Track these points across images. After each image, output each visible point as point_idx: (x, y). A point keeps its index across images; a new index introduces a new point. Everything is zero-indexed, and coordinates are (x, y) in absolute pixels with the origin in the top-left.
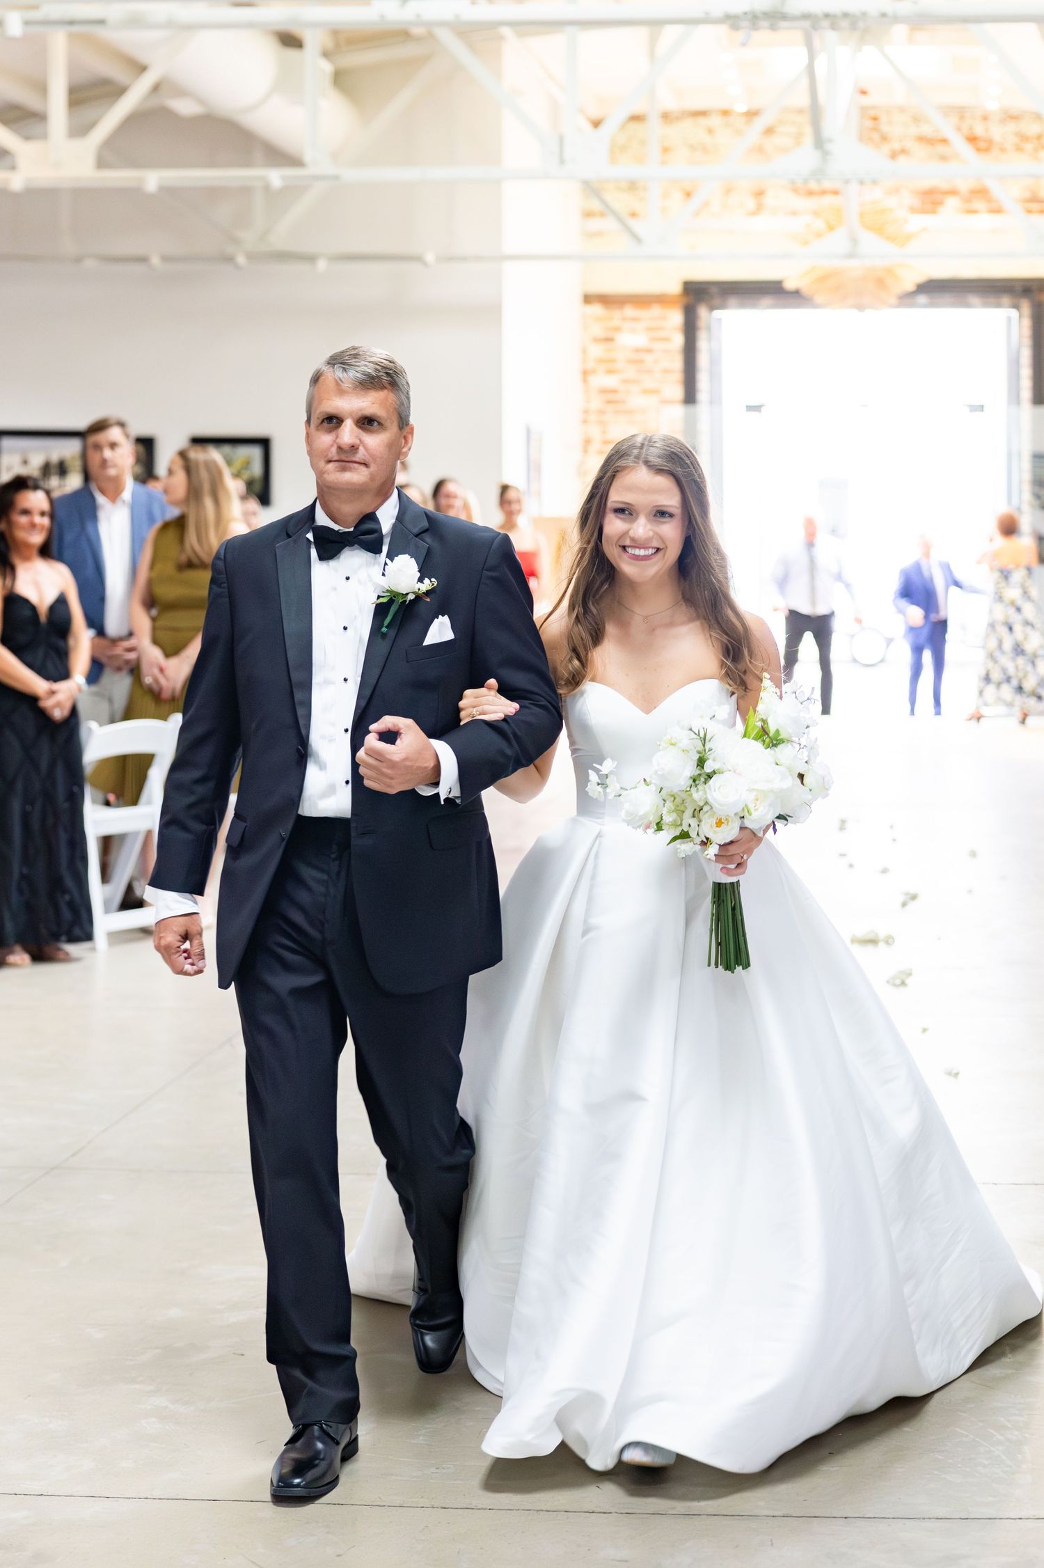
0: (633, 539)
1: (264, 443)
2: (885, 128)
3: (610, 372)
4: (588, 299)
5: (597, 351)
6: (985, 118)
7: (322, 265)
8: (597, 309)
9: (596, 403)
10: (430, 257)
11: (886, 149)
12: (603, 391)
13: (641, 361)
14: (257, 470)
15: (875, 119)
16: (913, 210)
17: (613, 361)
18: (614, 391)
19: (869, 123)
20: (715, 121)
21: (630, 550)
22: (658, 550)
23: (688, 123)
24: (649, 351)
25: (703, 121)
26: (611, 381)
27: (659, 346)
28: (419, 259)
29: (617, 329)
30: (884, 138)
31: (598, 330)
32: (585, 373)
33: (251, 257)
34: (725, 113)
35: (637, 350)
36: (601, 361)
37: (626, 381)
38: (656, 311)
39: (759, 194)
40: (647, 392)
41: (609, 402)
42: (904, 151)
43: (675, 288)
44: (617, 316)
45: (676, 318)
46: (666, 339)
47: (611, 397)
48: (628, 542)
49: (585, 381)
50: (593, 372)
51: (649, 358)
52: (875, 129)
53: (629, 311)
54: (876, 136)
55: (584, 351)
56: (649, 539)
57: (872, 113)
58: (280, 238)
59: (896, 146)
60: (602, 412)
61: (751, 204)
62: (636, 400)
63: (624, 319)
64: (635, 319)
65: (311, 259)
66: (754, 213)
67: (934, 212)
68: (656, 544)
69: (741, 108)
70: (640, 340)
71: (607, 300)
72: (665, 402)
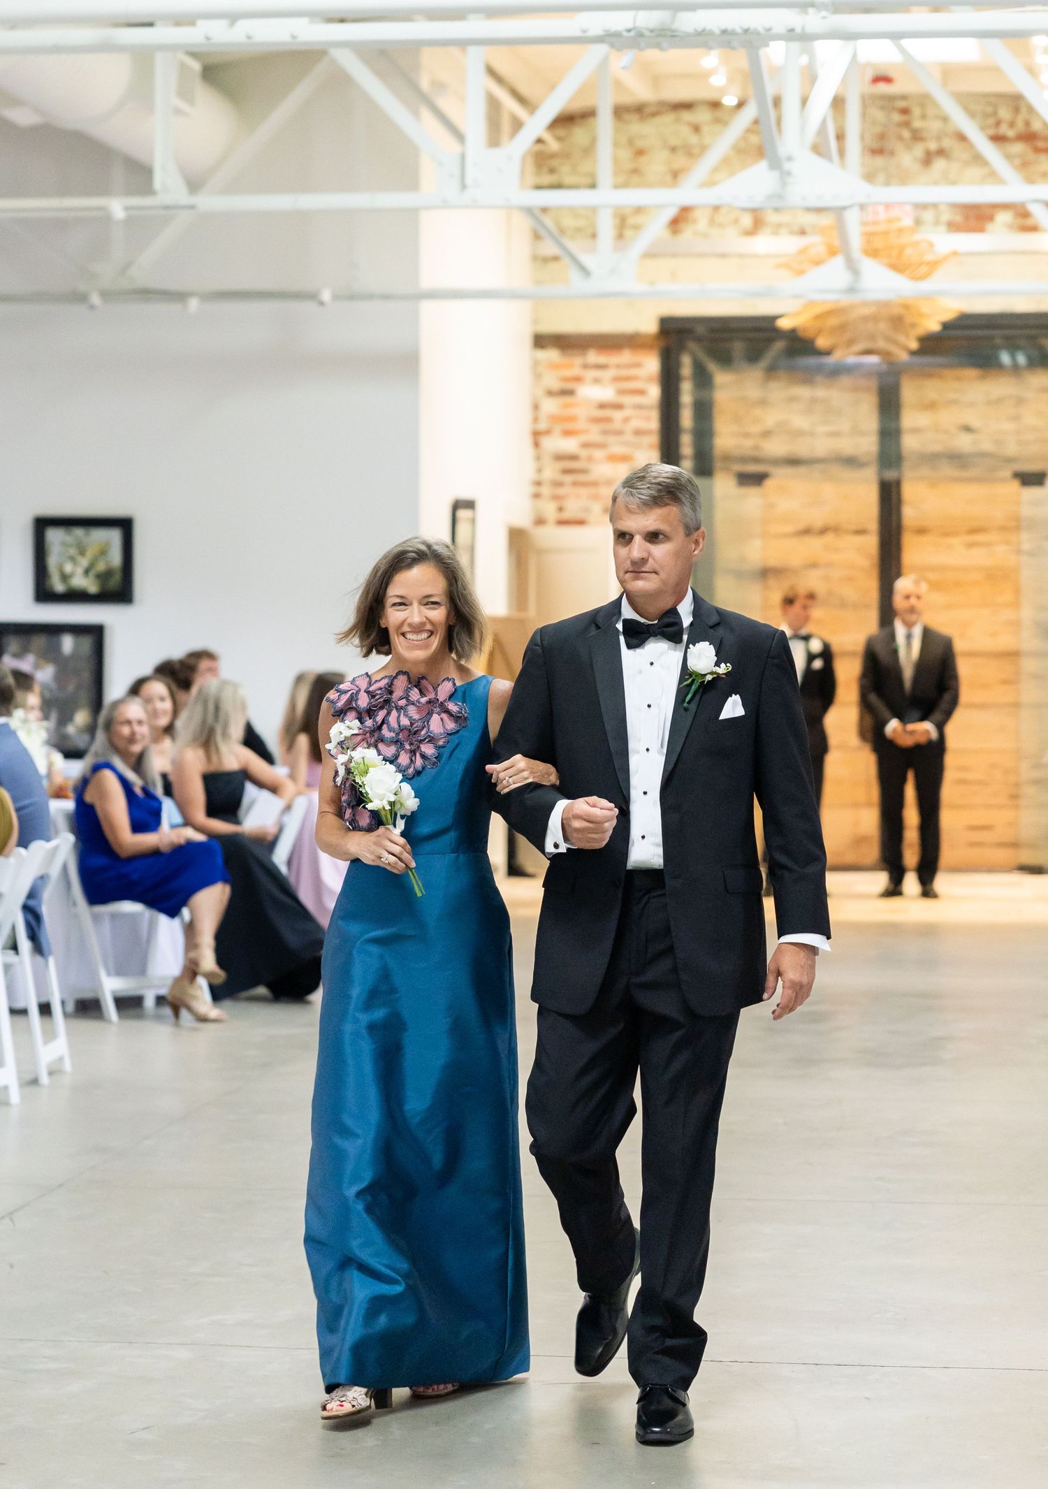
1: (125, 525)
2: (917, 124)
3: (568, 433)
4: (540, 341)
5: (550, 406)
7: (194, 304)
8: (551, 355)
9: (551, 472)
10: (326, 296)
11: (919, 150)
12: (559, 457)
13: (608, 420)
14: (116, 558)
15: (905, 111)
16: (953, 227)
17: (572, 419)
18: (574, 458)
19: (897, 117)
20: (702, 116)
23: (668, 118)
24: (618, 407)
25: (686, 116)
26: (569, 445)
27: (628, 400)
28: (313, 296)
29: (578, 379)
30: (917, 136)
31: (551, 381)
32: (537, 435)
33: (106, 295)
34: (714, 106)
35: (602, 406)
36: (555, 419)
37: (586, 445)
38: (626, 356)
40: (613, 458)
41: (567, 471)
42: (941, 152)
43: (651, 327)
44: (575, 365)
45: (651, 364)
46: (641, 392)
47: (570, 465)
49: (536, 445)
50: (547, 432)
51: (618, 415)
52: (907, 124)
53: (593, 357)
54: (906, 134)
55: (536, 407)
57: (902, 104)
58: (143, 273)
59: (933, 146)
60: (557, 484)
61: (747, 220)
63: (585, 366)
64: (598, 366)
65: (180, 297)
66: (748, 235)
67: (981, 230)
69: (730, 101)
70: (606, 393)
71: (562, 343)
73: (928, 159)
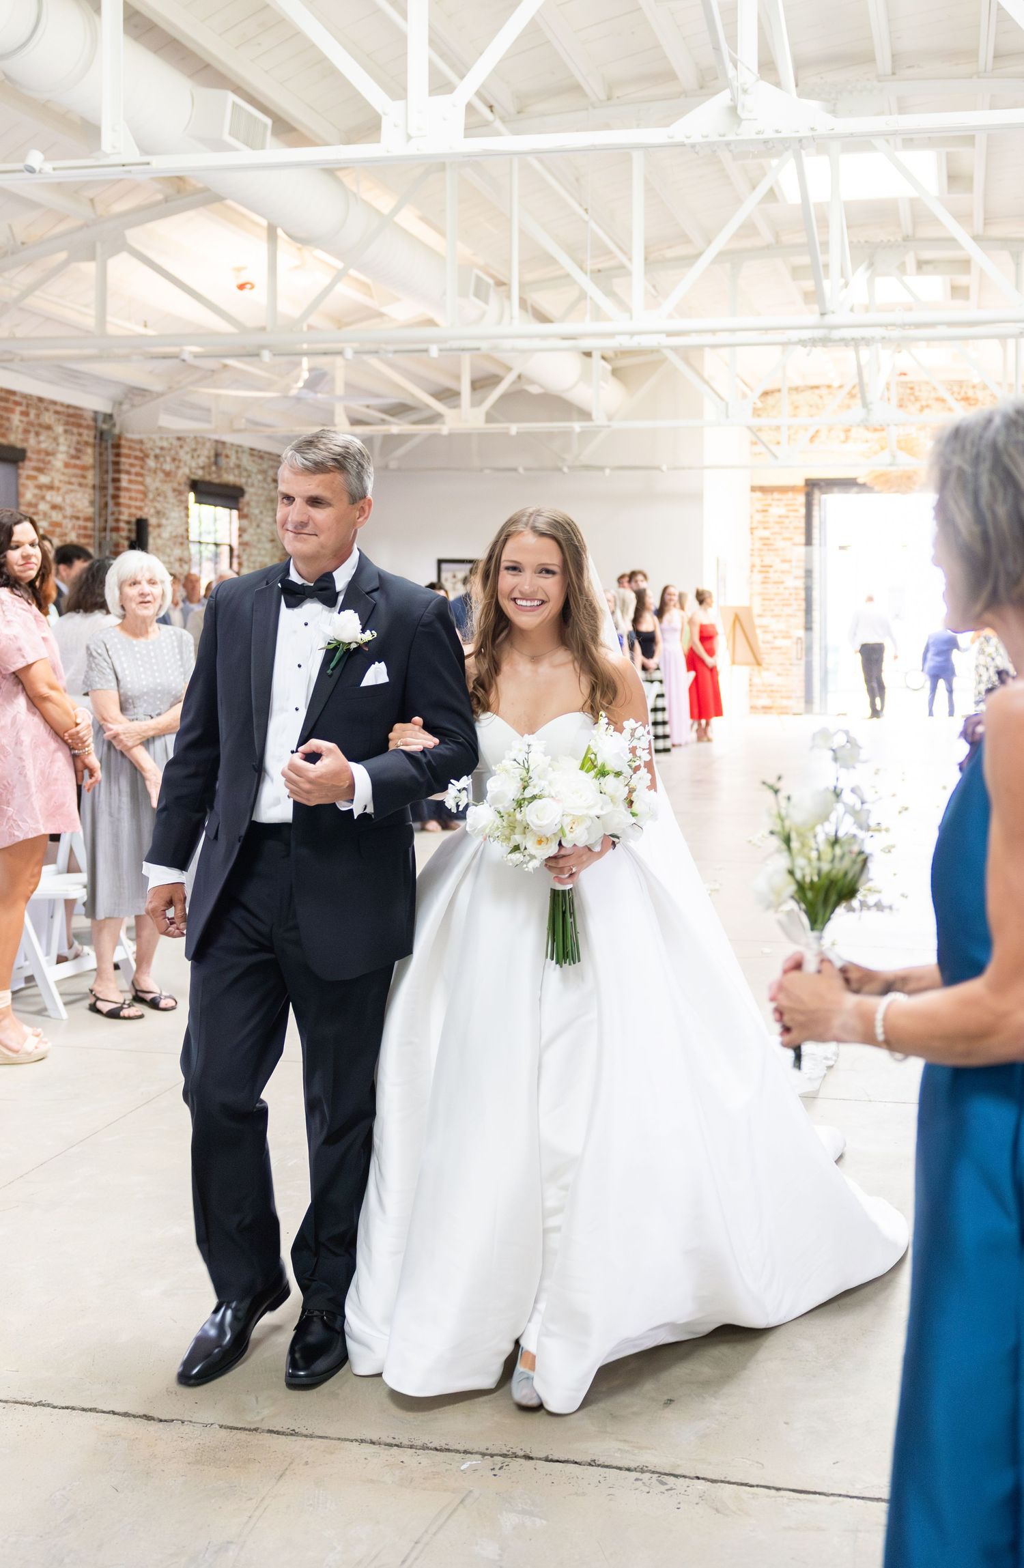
0: (521, 592)
2: (917, 393)
3: (765, 528)
4: (754, 489)
5: (758, 517)
6: (974, 387)
7: (607, 471)
8: (758, 495)
9: (758, 545)
10: (664, 468)
11: (918, 405)
12: (761, 539)
13: (782, 523)
15: (912, 388)
17: (767, 522)
18: (768, 539)
19: (909, 391)
20: (824, 391)
21: (519, 602)
22: (543, 602)
23: (809, 393)
24: (787, 517)
25: (817, 391)
26: (766, 533)
27: (792, 514)
28: (658, 468)
29: (770, 505)
30: (917, 399)
31: (759, 506)
32: (752, 529)
33: (569, 468)
34: (829, 387)
35: (780, 517)
36: (760, 522)
37: (773, 534)
38: (790, 495)
39: (848, 431)
40: (784, 539)
41: (765, 545)
42: (927, 406)
43: (802, 483)
44: (769, 497)
45: (801, 499)
46: (796, 511)
47: (766, 542)
48: (516, 594)
49: (752, 533)
50: (756, 528)
51: (787, 521)
52: (912, 394)
53: (776, 495)
54: (912, 398)
55: (752, 517)
56: (535, 592)
57: (910, 385)
58: (586, 458)
59: (924, 403)
60: (761, 550)
61: (842, 436)
62: (780, 544)
63: (773, 500)
64: (779, 500)
65: (602, 469)
66: (844, 442)
68: (541, 596)
69: (836, 384)
70: (782, 511)
71: (763, 490)
72: (795, 544)
73: (922, 409)
